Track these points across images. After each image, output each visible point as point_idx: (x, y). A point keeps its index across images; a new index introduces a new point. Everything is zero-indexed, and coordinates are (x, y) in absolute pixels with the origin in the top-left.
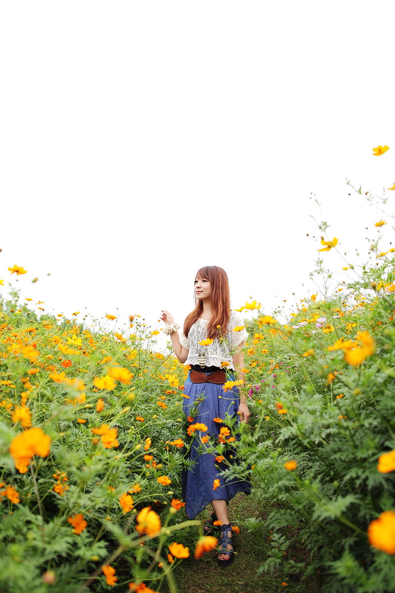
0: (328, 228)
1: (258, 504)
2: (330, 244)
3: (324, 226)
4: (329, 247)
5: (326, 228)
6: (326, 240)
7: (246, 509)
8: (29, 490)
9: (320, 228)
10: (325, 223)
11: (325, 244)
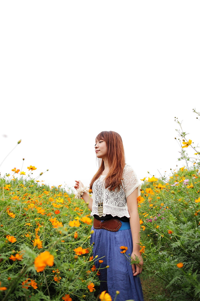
0: (186, 135)
1: (161, 284)
2: (188, 144)
3: (183, 134)
4: (187, 145)
5: (185, 135)
6: (186, 141)
7: (155, 287)
8: (42, 281)
9: (182, 136)
10: (184, 133)
11: (185, 144)
